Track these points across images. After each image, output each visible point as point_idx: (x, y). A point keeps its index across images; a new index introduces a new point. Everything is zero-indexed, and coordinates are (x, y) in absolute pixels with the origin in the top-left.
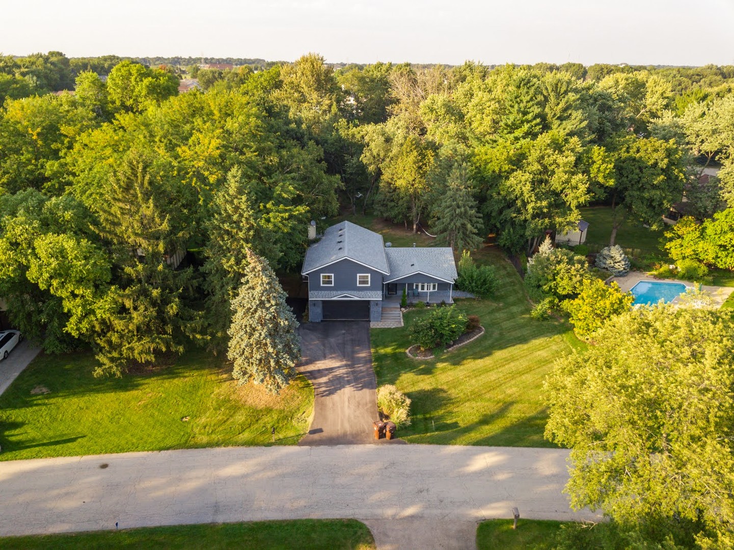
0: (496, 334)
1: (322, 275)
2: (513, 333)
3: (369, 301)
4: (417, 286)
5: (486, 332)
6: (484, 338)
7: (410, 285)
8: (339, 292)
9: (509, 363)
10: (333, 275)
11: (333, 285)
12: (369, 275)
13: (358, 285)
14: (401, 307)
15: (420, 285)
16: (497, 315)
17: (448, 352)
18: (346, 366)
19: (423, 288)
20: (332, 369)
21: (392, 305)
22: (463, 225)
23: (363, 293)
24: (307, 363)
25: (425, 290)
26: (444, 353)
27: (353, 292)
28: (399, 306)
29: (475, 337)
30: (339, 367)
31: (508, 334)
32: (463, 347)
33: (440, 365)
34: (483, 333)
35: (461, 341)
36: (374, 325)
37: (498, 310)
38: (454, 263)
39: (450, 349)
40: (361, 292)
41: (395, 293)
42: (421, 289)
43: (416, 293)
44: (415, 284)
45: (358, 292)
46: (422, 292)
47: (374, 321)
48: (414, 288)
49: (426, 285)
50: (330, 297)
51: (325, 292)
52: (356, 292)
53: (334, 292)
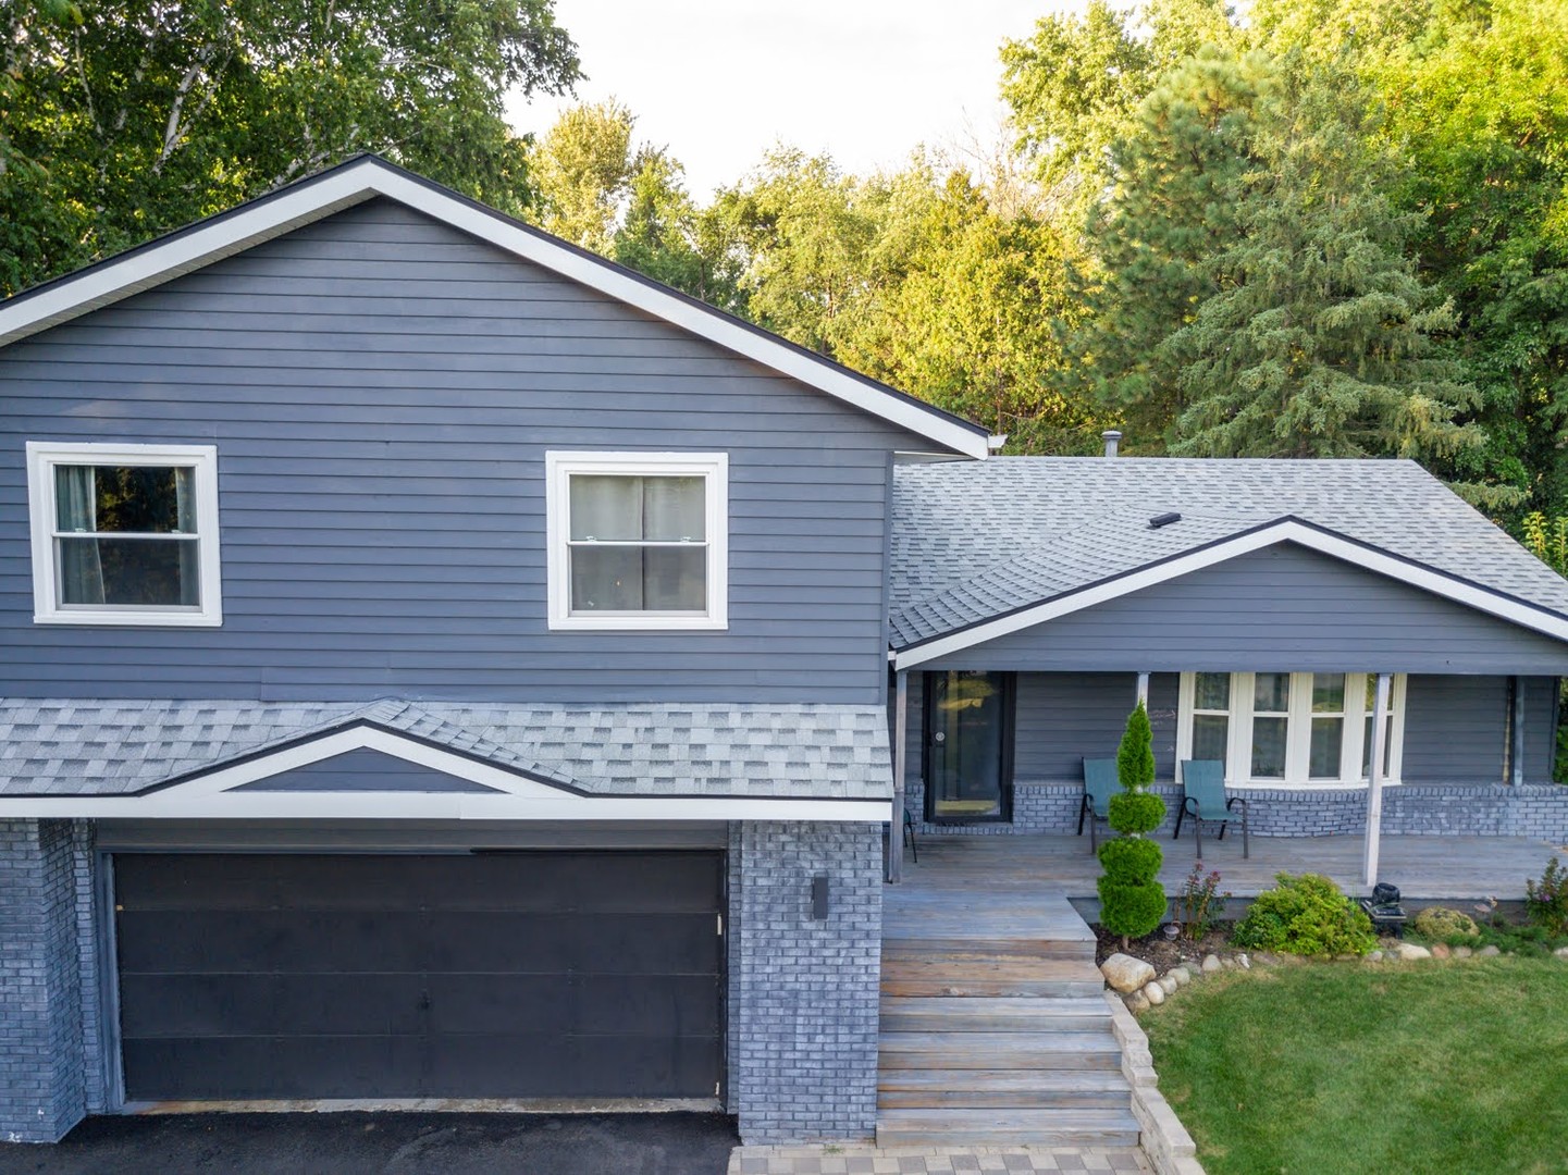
1: (44, 458)
3: (706, 854)
4: (1212, 738)
8: (294, 717)
10: (200, 459)
11: (209, 611)
12: (713, 467)
13: (560, 614)
15: (1241, 718)
19: (1268, 760)
21: (1001, 922)
23: (625, 727)
25: (1297, 776)
27: (478, 720)
28: (1076, 930)
40: (596, 718)
41: (991, 807)
42: (1257, 771)
43: (1208, 804)
44: (1187, 710)
45: (559, 717)
46: (1268, 799)
47: (789, 1129)
48: (1184, 750)
49: (1301, 715)
50: (151, 774)
51: (109, 711)
52: (520, 715)
53: (227, 714)
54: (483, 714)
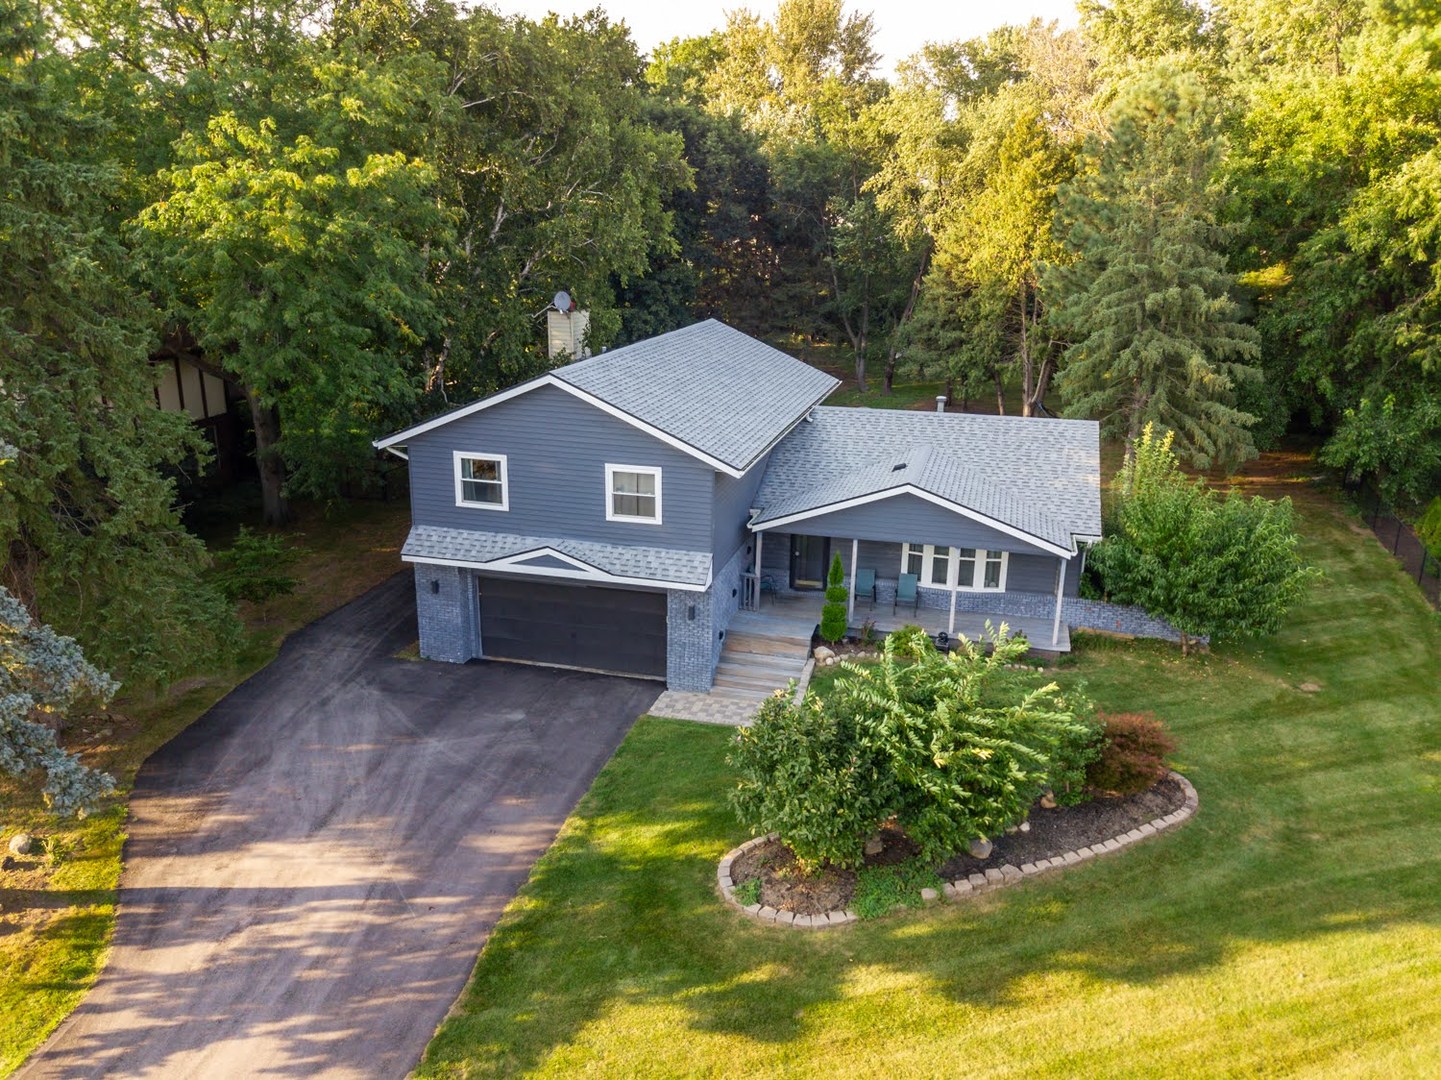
0: (1261, 835)
1: (458, 456)
2: (1373, 844)
3: (659, 597)
4: (915, 564)
5: (1204, 814)
6: (1188, 845)
7: (878, 553)
8: (530, 542)
9: (1323, 1055)
10: (502, 459)
11: (505, 507)
12: (657, 472)
13: (610, 516)
14: (817, 640)
15: (928, 557)
16: (1284, 732)
17: (943, 900)
18: (371, 890)
19: (939, 576)
20: (287, 896)
21: (782, 630)
22: (1174, 362)
23: (628, 553)
24: (210, 844)
25: (951, 584)
26: (918, 904)
27: (584, 547)
28: (806, 636)
29: (1134, 836)
30: (328, 893)
31: (1338, 847)
32: (1044, 888)
33: (868, 982)
34: (1182, 815)
35: (1042, 843)
36: (675, 705)
37: (1291, 708)
38: (1094, 480)
39: (963, 886)
40: (620, 549)
41: (819, 584)
42: (934, 580)
43: (908, 592)
44: (906, 552)
45: (609, 548)
46: (937, 593)
47: (682, 687)
48: (904, 569)
49: (954, 559)
50: (488, 556)
51: (477, 535)
52: (597, 546)
53: (511, 538)
54: (587, 544)
